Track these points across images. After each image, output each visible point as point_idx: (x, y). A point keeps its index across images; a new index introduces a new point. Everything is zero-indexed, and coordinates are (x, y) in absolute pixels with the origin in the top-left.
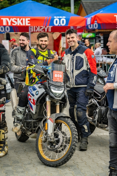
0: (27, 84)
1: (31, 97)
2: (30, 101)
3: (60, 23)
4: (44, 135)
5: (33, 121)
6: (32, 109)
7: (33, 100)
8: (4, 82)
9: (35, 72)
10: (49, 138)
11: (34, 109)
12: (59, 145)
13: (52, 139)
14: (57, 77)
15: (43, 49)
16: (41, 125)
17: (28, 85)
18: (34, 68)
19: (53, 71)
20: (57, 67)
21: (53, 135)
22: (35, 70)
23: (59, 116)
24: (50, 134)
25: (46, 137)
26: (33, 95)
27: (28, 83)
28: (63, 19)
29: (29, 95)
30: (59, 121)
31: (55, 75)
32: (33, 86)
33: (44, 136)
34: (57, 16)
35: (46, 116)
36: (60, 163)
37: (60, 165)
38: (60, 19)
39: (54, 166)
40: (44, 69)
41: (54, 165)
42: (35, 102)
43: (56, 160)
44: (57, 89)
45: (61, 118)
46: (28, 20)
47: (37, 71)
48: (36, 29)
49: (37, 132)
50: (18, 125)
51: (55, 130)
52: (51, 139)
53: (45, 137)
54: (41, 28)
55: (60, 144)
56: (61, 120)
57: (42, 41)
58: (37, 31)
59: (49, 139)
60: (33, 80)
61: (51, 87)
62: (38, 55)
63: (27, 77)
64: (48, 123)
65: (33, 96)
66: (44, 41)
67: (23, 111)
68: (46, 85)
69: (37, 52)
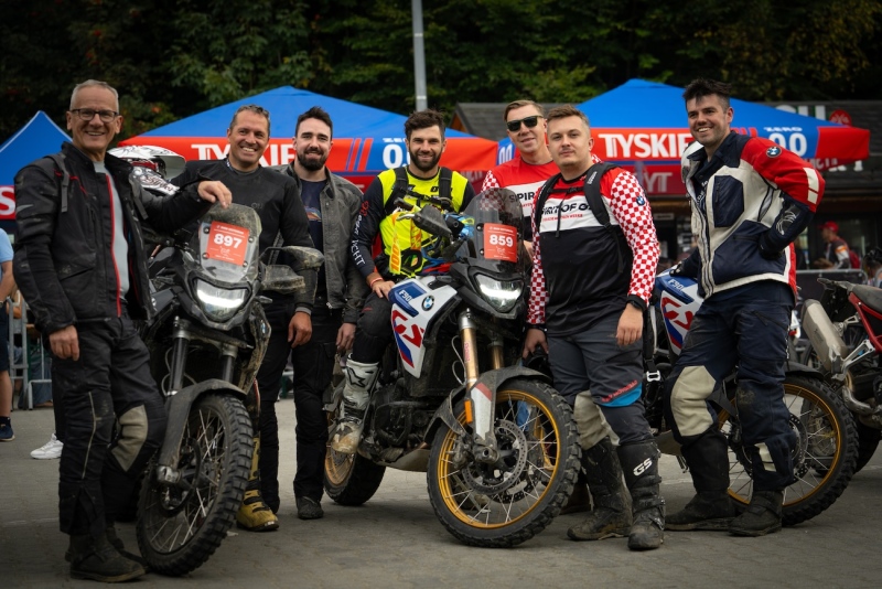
1: (405, 319)
2: (401, 336)
4: (460, 443)
5: (412, 404)
6: (410, 362)
7: (415, 328)
8: (311, 258)
10: (480, 449)
11: (416, 360)
12: (516, 470)
13: (490, 451)
14: (498, 245)
15: (425, 169)
16: (445, 411)
18: (419, 215)
19: (481, 225)
21: (494, 439)
22: (423, 220)
23: (512, 376)
24: (483, 437)
25: (466, 446)
26: (413, 313)
27: (399, 266)
29: (397, 314)
30: (510, 393)
31: (492, 237)
33: (459, 447)
35: (463, 381)
36: (522, 532)
37: (523, 540)
39: (502, 543)
40: (450, 221)
41: (501, 539)
42: (422, 335)
43: (506, 522)
45: (518, 383)
47: (429, 224)
49: (430, 439)
50: (352, 428)
51: (497, 425)
52: (487, 453)
53: (462, 450)
55: (519, 468)
56: (518, 389)
59: (479, 452)
61: (479, 277)
64: (472, 403)
65: (413, 316)
66: (426, 143)
67: (370, 378)
68: (459, 274)
69: (398, 182)
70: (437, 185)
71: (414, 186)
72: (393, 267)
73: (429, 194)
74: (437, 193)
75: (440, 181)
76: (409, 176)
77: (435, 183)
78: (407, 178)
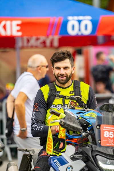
0: (50, 151)
3: (80, 30)
9: (65, 128)
14: (109, 137)
17: (52, 153)
18: (63, 120)
19: (99, 125)
20: (108, 118)
22: (65, 123)
27: (52, 150)
28: (87, 21)
31: (105, 132)
32: (61, 155)
34: (73, 15)
38: (80, 22)
40: (82, 121)
44: (109, 161)
46: (18, 25)
47: (69, 125)
48: (28, 41)
54: (37, 39)
57: (59, 68)
58: (30, 44)
60: (59, 144)
61: (98, 157)
62: (52, 97)
63: (49, 138)
66: (62, 69)
68: (87, 154)
69: (51, 90)
70: (73, 90)
71: (60, 92)
72: (48, 150)
73: (69, 95)
74: (73, 94)
75: (74, 88)
76: (56, 87)
77: (71, 89)
78: (55, 88)
